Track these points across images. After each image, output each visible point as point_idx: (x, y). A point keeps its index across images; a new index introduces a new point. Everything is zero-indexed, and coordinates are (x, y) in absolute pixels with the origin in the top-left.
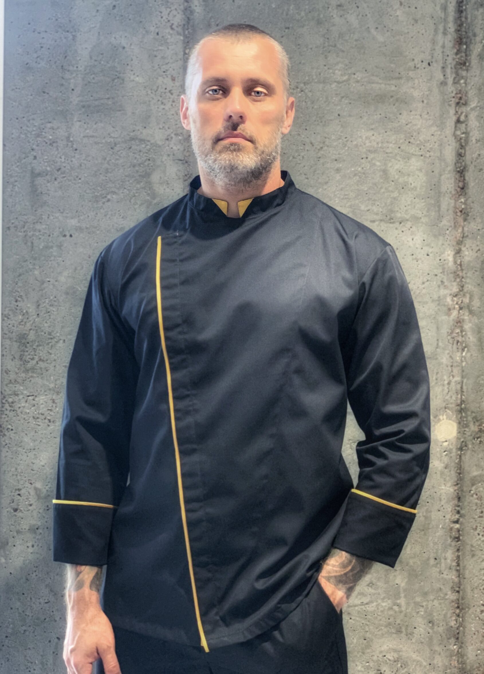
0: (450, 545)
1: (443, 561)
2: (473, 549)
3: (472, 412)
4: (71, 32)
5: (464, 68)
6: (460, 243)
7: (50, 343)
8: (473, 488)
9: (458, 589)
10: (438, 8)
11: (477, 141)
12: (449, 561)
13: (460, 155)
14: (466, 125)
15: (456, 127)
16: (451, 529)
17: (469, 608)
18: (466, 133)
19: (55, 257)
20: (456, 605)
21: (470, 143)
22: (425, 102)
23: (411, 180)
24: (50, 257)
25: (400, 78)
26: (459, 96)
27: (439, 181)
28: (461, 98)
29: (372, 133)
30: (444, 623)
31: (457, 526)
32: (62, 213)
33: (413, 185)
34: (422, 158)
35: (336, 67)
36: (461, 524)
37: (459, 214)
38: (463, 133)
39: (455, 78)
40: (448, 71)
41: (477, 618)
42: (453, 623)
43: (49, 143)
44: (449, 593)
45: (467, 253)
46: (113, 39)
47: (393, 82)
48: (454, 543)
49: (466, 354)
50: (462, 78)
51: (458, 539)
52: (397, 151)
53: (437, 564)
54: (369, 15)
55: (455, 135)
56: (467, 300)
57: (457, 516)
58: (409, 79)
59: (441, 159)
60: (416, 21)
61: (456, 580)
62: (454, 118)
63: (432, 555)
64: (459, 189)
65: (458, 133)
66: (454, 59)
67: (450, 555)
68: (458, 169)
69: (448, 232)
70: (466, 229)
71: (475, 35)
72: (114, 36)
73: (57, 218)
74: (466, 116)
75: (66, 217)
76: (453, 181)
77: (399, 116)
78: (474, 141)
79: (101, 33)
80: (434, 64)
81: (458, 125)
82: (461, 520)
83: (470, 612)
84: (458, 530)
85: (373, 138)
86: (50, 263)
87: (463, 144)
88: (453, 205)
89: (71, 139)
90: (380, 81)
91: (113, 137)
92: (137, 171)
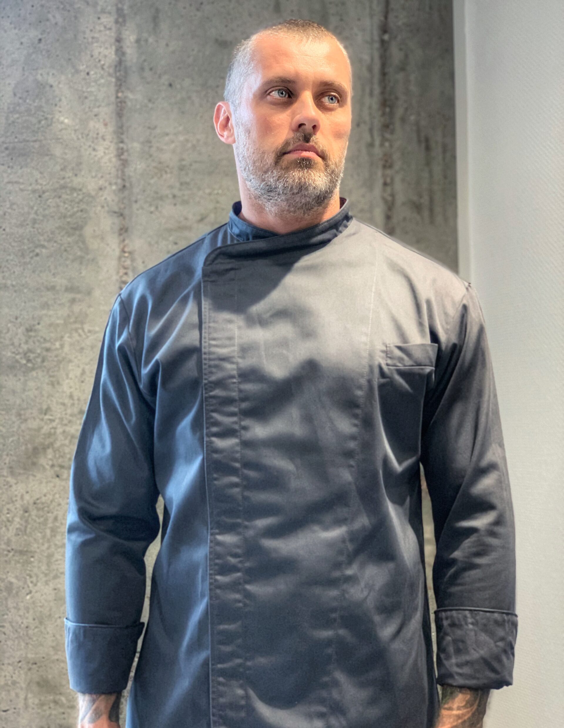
5: (389, 131)
10: (364, 70)
11: (404, 204)
14: (392, 188)
15: (383, 189)
18: (393, 195)
21: (396, 206)
26: (385, 158)
28: (387, 161)
38: (390, 196)
39: (381, 141)
40: (375, 132)
46: (39, 76)
50: (387, 140)
55: (383, 198)
62: (382, 181)
65: (386, 195)
66: (380, 121)
71: (397, 98)
72: (40, 72)
78: (400, 204)
79: (26, 69)
80: (362, 125)
81: (386, 187)
87: (391, 206)
91: (41, 185)
92: (69, 223)
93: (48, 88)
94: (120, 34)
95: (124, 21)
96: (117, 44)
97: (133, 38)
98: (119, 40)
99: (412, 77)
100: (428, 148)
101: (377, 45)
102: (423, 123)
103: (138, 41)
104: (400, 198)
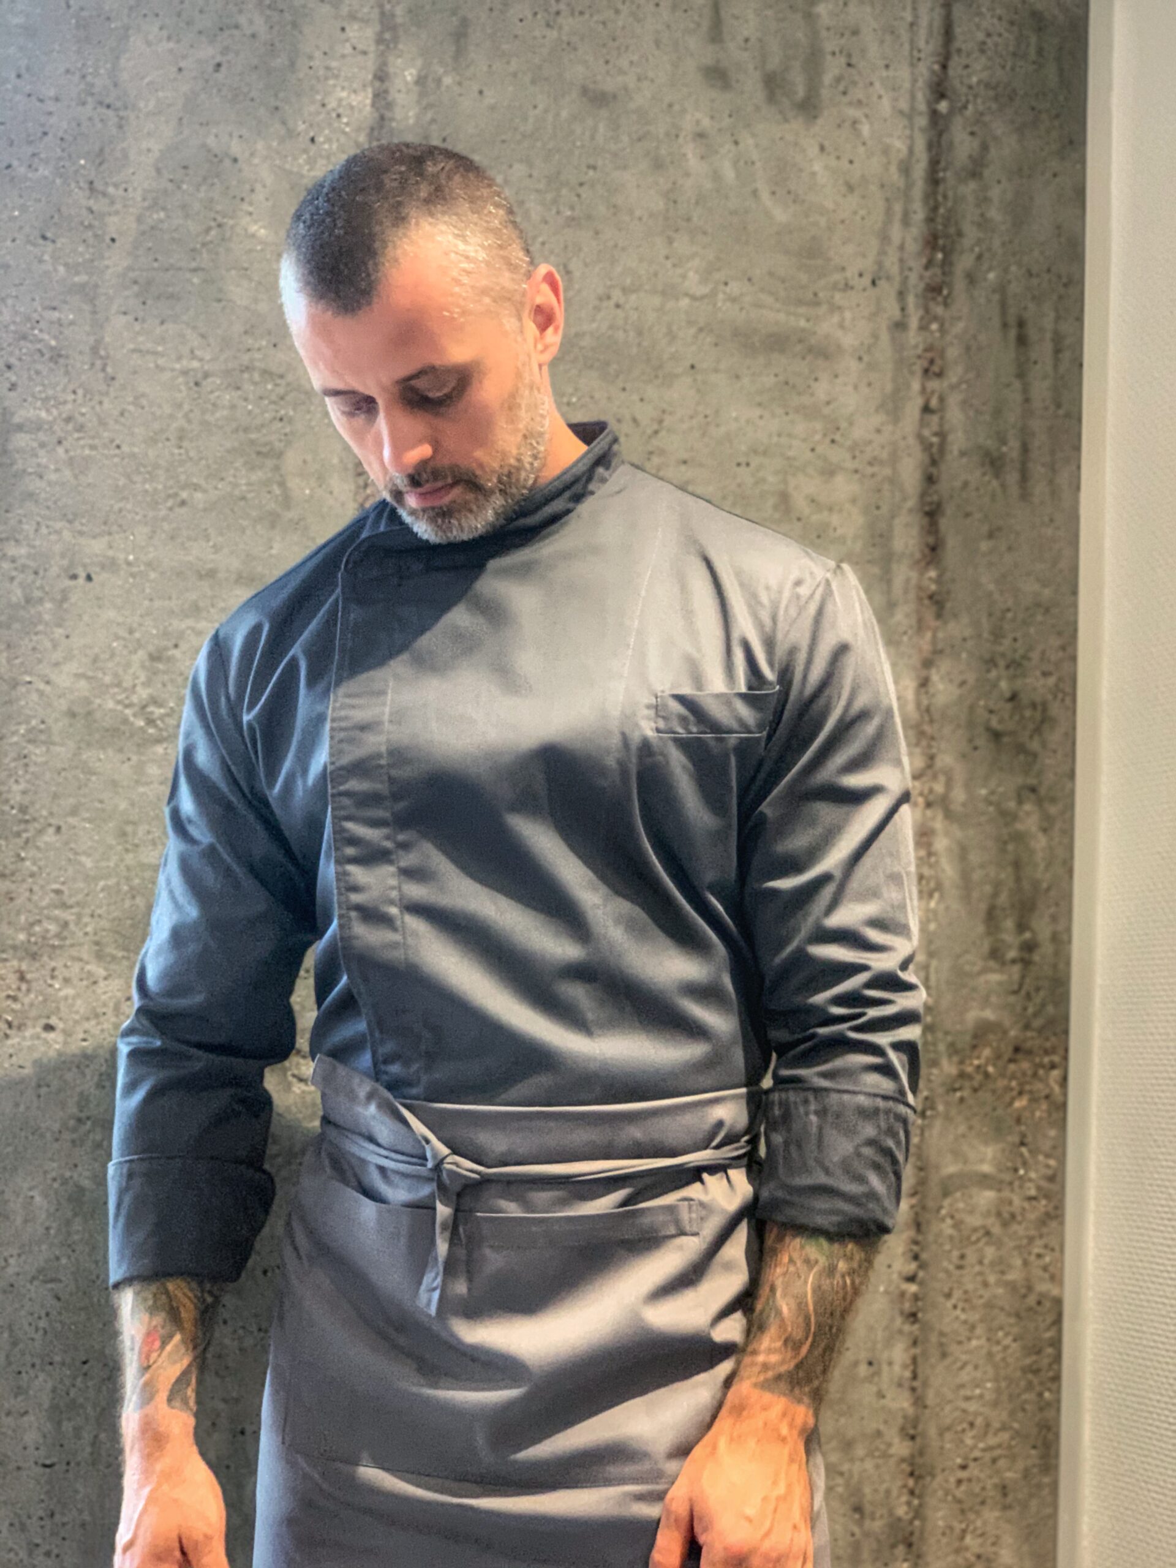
0: (900, 1332)
1: (885, 1368)
2: (944, 1340)
3: (947, 1033)
4: (116, 110)
5: (940, 299)
6: (927, 664)
7: (26, 831)
8: (946, 1202)
9: (911, 1432)
10: (893, 169)
11: (963, 454)
12: (897, 1368)
13: (930, 479)
14: (942, 418)
15: (922, 420)
16: (903, 1294)
17: (933, 1476)
18: (942, 435)
19: (47, 624)
20: (908, 1469)
21: (949, 457)
22: (866, 359)
23: (835, 519)
24: (35, 625)
25: (817, 304)
26: (929, 355)
27: (890, 528)
28: (932, 362)
29: (758, 412)
30: (885, 1511)
31: (913, 1288)
32: (70, 522)
33: (839, 532)
34: (857, 476)
35: (689, 265)
36: (921, 1284)
37: (926, 602)
38: (936, 434)
39: (922, 319)
40: (911, 300)
41: (950, 1498)
42: (901, 1511)
43: (47, 356)
44: (896, 1440)
45: (941, 687)
46: (212, 137)
47: (802, 310)
48: (907, 1328)
49: (938, 903)
50: (935, 318)
51: (913, 1317)
52: (809, 455)
53: (873, 1375)
54: (758, 164)
55: (920, 438)
56: (939, 788)
57: (913, 1266)
58: (835, 308)
59: (892, 481)
60: (851, 188)
61: (911, 1411)
62: (919, 402)
63: (863, 1355)
64: (927, 551)
65: (926, 433)
66: (921, 277)
67: (899, 1353)
68: (927, 508)
69: (905, 638)
70: (940, 635)
71: (960, 234)
72: (214, 131)
73: (58, 532)
74: (942, 399)
75: (81, 533)
76: (915, 531)
77: (812, 383)
78: (956, 453)
79: (185, 121)
80: (882, 283)
81: (928, 417)
82: (921, 1274)
83: (935, 1484)
84: (916, 1298)
85: (761, 423)
86: (35, 638)
87: (936, 457)
88: (914, 582)
89: (102, 353)
90: (778, 306)
91: (201, 360)
92: (252, 442)
93: (227, 163)
94: (385, 64)
95: (396, 40)
96: (377, 84)
97: (410, 75)
98: (381, 76)
99: (995, 193)
100: (1022, 341)
101: (922, 121)
102: (1014, 288)
103: (420, 81)
104: (958, 441)
